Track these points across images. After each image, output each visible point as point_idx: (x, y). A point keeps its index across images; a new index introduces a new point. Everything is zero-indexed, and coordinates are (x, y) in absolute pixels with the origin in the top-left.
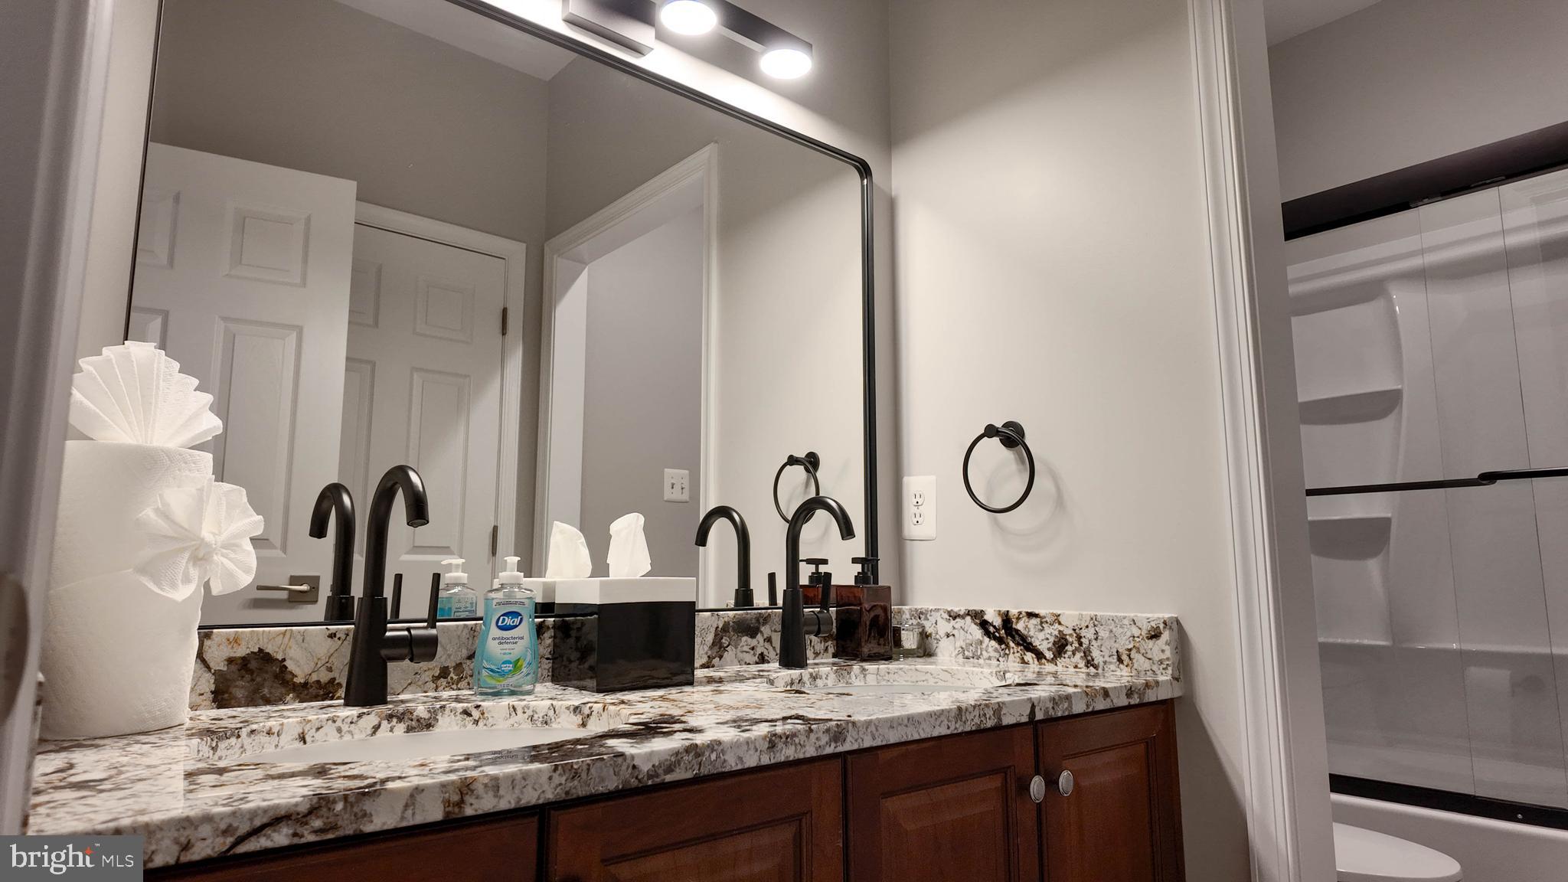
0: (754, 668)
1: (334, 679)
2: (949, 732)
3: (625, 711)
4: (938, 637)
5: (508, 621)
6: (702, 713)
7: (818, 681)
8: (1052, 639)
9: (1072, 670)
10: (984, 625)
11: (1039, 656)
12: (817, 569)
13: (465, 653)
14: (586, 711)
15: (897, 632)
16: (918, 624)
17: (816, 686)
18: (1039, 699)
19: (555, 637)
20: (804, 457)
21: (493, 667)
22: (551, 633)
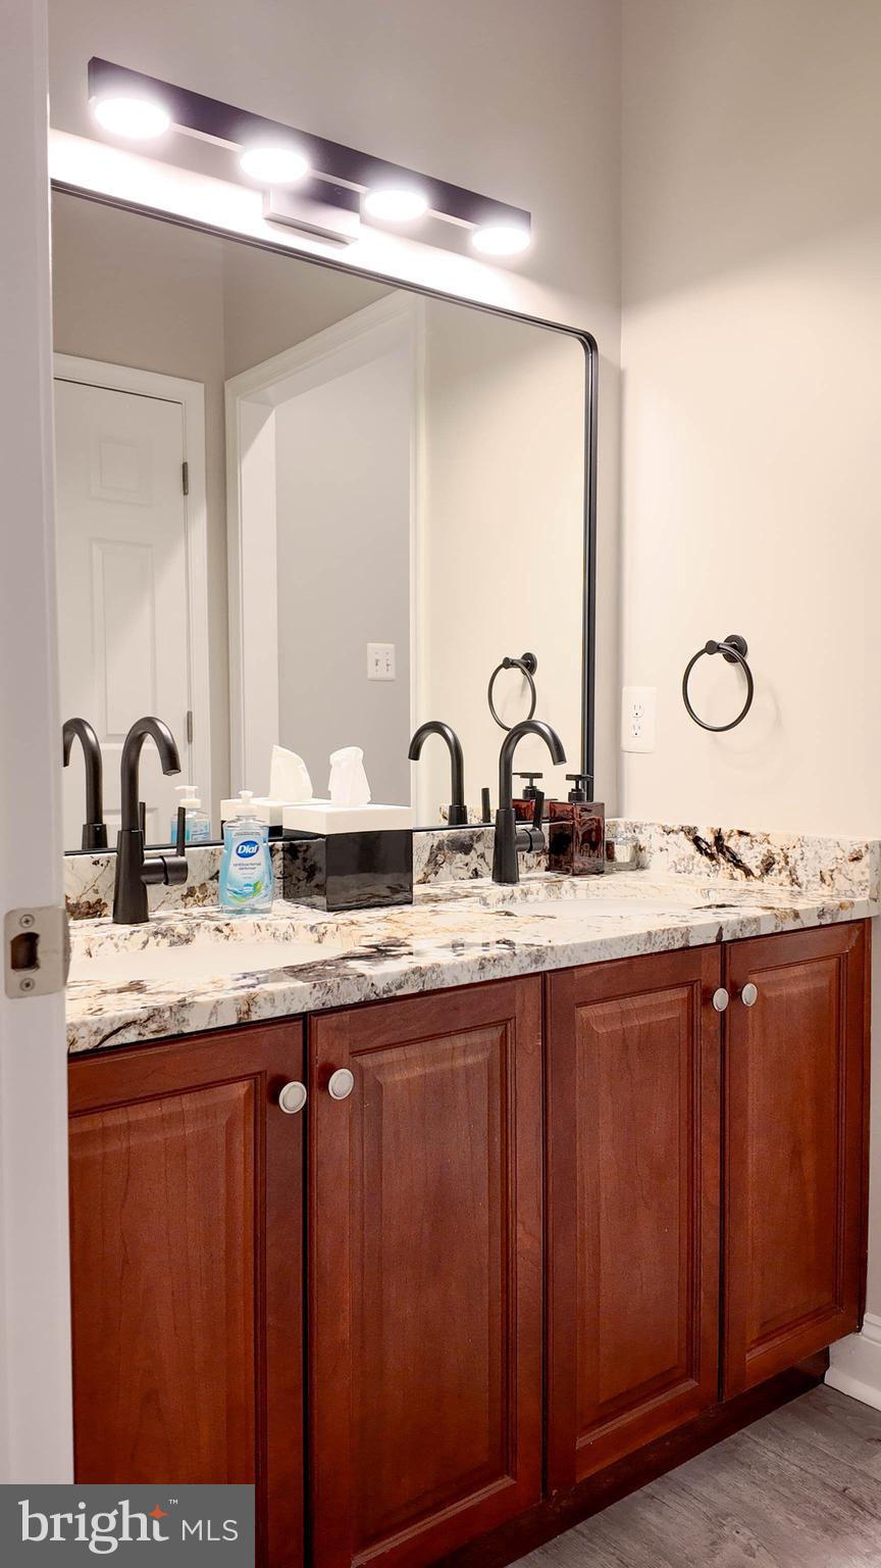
0: (469, 883)
1: (101, 900)
2: (639, 953)
3: (356, 931)
4: (651, 850)
5: (247, 849)
6: (423, 936)
7: (529, 896)
8: (760, 858)
9: (777, 887)
10: (697, 841)
11: (748, 873)
12: (531, 782)
13: (208, 875)
14: (322, 930)
15: (610, 846)
16: (633, 838)
17: (527, 901)
18: (728, 923)
19: (284, 859)
20: (520, 658)
21: (236, 890)
22: (281, 854)
